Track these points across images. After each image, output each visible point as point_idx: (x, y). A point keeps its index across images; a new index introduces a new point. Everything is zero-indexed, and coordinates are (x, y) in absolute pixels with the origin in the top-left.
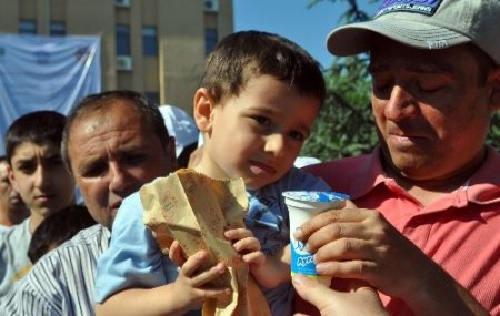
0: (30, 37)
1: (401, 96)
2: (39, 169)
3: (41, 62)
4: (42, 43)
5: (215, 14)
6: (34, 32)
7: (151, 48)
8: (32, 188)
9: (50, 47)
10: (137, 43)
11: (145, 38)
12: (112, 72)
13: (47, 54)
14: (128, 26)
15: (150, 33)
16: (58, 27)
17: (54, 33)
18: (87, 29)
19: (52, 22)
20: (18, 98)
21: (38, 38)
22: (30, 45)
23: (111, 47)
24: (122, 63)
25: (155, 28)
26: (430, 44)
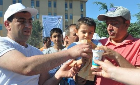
0: (50, 16)
1: (110, 26)
2: (57, 37)
3: (52, 20)
4: (52, 17)
5: (83, 12)
6: (51, 15)
7: (71, 17)
8: (55, 40)
9: (54, 18)
10: (69, 17)
11: (70, 16)
12: (64, 22)
13: (53, 19)
14: (67, 14)
15: (71, 15)
16: (55, 14)
17: (54, 15)
18: (60, 14)
19: (54, 13)
20: (48, 26)
21: (52, 16)
22: (50, 17)
23: (64, 18)
24: (66, 20)
25: (72, 14)
26: (113, 16)
